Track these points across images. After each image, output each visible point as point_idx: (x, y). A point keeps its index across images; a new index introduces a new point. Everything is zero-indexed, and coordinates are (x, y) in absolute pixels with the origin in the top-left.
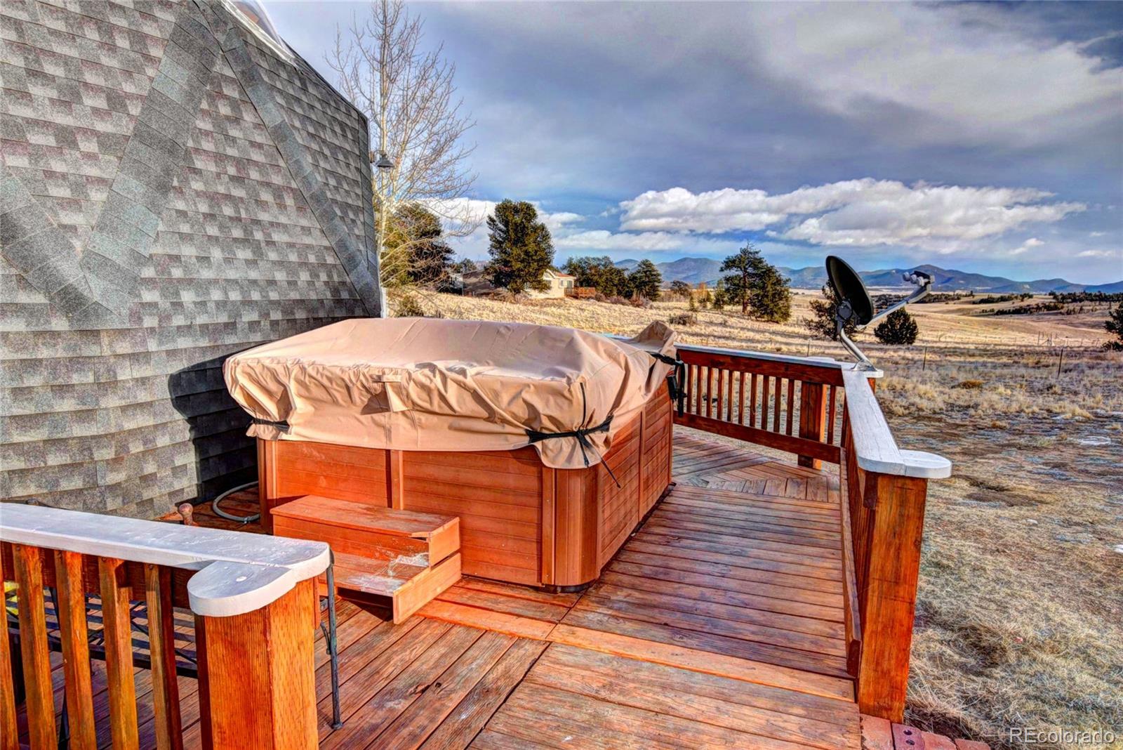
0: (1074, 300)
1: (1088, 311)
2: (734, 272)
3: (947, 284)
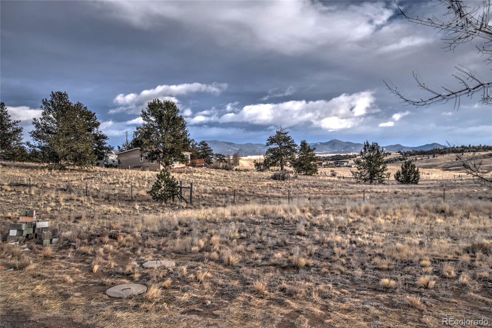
0: (411, 155)
1: (419, 160)
2: (274, 146)
3: (347, 149)
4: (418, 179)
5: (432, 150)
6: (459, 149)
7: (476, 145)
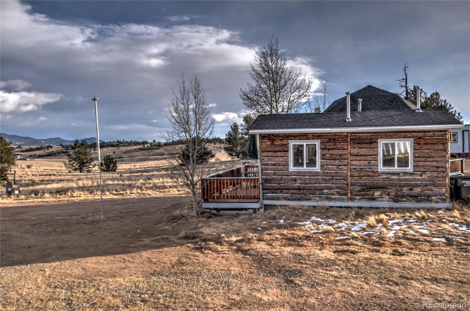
0: (72, 148)
4: (116, 168)
5: (92, 144)
6: (115, 144)
7: (129, 140)
